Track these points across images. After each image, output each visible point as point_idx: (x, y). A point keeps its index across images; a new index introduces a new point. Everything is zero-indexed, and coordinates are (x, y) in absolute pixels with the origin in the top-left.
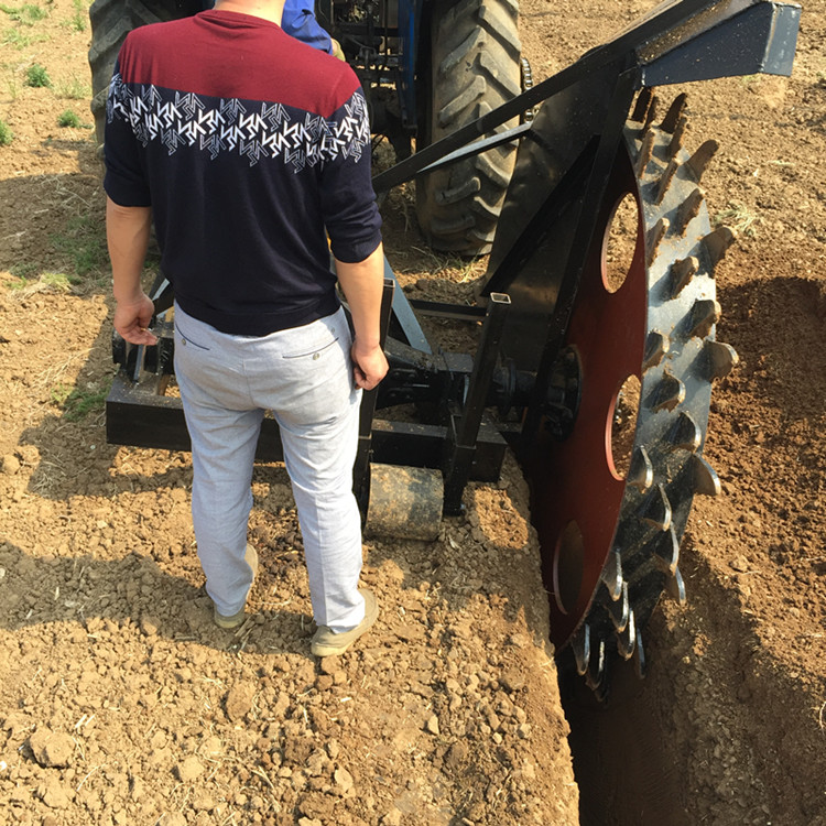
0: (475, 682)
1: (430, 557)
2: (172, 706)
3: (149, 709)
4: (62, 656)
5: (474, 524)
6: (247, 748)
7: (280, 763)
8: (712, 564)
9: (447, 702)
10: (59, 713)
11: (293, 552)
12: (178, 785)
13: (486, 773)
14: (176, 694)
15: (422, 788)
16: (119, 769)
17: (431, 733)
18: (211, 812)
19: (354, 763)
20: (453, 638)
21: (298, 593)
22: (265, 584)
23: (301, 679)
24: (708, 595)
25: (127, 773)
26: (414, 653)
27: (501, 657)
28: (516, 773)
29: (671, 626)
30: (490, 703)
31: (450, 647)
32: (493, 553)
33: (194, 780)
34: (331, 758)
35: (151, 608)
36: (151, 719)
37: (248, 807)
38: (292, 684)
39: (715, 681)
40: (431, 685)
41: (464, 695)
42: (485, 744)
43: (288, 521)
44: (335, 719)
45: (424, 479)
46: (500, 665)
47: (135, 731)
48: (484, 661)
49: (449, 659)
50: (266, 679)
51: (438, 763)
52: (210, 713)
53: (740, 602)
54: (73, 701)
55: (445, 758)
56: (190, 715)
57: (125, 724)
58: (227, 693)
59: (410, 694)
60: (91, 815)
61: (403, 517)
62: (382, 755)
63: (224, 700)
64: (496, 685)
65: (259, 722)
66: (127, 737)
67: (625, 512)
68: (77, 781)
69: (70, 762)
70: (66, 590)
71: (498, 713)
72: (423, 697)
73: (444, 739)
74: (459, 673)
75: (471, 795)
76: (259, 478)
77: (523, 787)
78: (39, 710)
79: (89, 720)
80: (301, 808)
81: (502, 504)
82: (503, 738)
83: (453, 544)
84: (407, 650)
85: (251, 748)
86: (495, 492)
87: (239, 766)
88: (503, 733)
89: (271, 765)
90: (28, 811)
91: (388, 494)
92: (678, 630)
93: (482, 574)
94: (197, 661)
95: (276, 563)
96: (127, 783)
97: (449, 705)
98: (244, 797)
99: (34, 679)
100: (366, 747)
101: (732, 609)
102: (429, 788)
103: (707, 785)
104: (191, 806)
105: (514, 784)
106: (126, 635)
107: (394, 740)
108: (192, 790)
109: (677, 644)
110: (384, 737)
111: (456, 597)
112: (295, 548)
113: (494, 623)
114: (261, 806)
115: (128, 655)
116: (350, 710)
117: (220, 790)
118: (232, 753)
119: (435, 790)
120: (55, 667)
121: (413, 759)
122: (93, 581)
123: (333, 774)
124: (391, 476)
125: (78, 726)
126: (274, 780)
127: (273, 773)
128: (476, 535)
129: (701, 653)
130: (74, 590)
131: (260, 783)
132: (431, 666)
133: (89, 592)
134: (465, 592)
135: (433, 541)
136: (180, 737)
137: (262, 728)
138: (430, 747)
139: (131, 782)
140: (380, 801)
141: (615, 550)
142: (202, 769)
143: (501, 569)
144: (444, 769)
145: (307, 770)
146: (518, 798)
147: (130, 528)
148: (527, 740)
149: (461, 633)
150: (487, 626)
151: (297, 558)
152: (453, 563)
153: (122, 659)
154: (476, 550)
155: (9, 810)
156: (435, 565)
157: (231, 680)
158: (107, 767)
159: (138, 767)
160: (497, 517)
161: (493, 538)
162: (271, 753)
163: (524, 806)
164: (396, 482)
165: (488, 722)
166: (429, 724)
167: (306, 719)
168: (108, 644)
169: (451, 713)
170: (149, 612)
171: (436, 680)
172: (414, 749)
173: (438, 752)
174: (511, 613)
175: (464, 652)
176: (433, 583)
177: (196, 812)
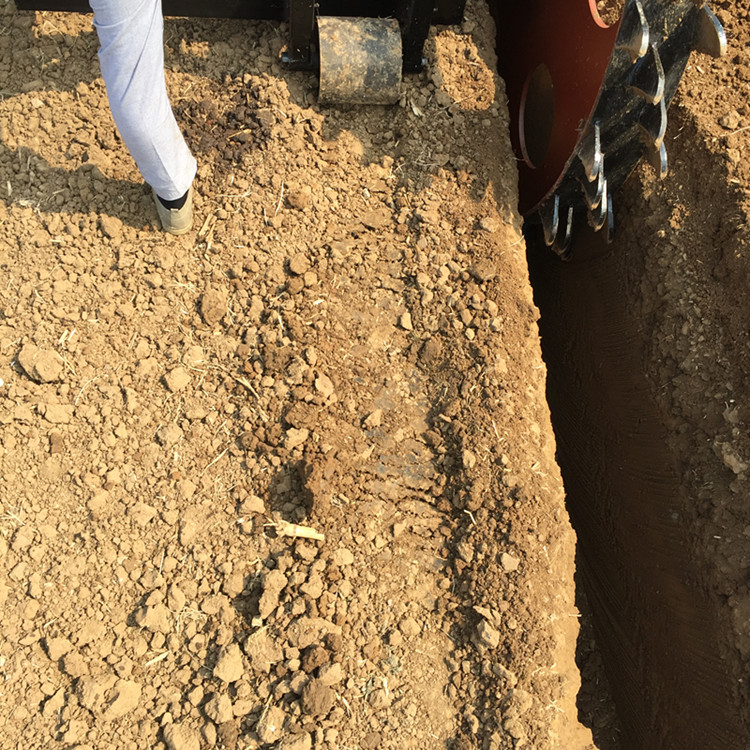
0: (445, 272)
1: (392, 125)
2: (149, 313)
3: (128, 319)
4: (30, 263)
5: (437, 84)
6: (228, 355)
7: (262, 371)
8: (699, 122)
9: (419, 297)
10: (40, 328)
11: (245, 131)
12: (169, 395)
13: (460, 369)
14: (151, 301)
15: (399, 384)
16: (111, 382)
17: (405, 329)
18: (204, 421)
19: (332, 367)
20: (421, 224)
21: (257, 181)
22: (221, 172)
23: (272, 280)
24: (691, 159)
25: (119, 385)
26: (382, 244)
27: (471, 244)
28: (489, 370)
29: (647, 194)
30: (461, 297)
31: (418, 234)
32: (458, 119)
33: (183, 389)
34: (310, 365)
35: (108, 206)
36: (132, 328)
37: (237, 415)
38: (263, 286)
39: (690, 257)
40: (401, 278)
41: (435, 289)
42: (458, 341)
43: (235, 91)
44: (310, 323)
45: (379, 34)
46: (470, 252)
47: (118, 341)
48: (453, 248)
49: (419, 250)
50: (237, 280)
51: (413, 358)
52: (188, 318)
53: (727, 170)
54: (51, 313)
55: (420, 354)
56: (168, 321)
57: (107, 336)
58: (201, 296)
59: (381, 290)
60: (93, 428)
61: (359, 82)
62: (359, 354)
63: (199, 304)
64: (466, 276)
65: (236, 327)
66: (112, 348)
67: (610, 80)
68: (74, 396)
69: (62, 377)
70: (17, 184)
71: (470, 308)
72: (395, 292)
73: (418, 335)
74: (429, 265)
75: (446, 390)
76: (196, 35)
77: (496, 383)
78: (21, 323)
79: (72, 334)
80: (287, 419)
81: (467, 53)
82: (476, 334)
83: (416, 111)
84: (375, 241)
85: (232, 355)
86: (459, 37)
87: (224, 375)
88: (476, 329)
89: (253, 374)
90: (35, 429)
91: (340, 57)
92: (654, 199)
93: (448, 146)
94: (165, 265)
95: (228, 145)
96: (120, 395)
97: (421, 300)
98: (233, 406)
99: (9, 288)
100: (342, 349)
101: (717, 178)
102: (406, 384)
103: (671, 357)
104: (185, 416)
105: (487, 381)
106: (89, 237)
107: (370, 339)
108: (183, 400)
109: (651, 213)
110: (359, 338)
111: (421, 175)
112: (247, 126)
113: (463, 203)
114: (250, 415)
115: (95, 259)
116: (324, 313)
117: (209, 399)
118: (215, 360)
119: (411, 385)
120: (26, 276)
121: (389, 356)
122: (43, 173)
123: (314, 382)
124: (341, 35)
125: (62, 341)
126: (259, 389)
127: (257, 383)
128: (441, 98)
129: (678, 227)
130: (26, 183)
131: (246, 393)
132: (400, 256)
133: (42, 187)
134: (431, 169)
135: (393, 106)
136: (163, 346)
137: (240, 333)
138: (404, 343)
139: (124, 393)
140: (361, 401)
141: (594, 123)
142: (189, 379)
143: (468, 139)
144: (419, 364)
145: (289, 381)
146: (491, 394)
147: (68, 107)
148: (498, 332)
149: (429, 219)
150: (455, 208)
151: (250, 139)
152: (416, 135)
153: (90, 265)
154: (440, 117)
155: (16, 428)
156: (398, 136)
157: (202, 282)
158: (99, 381)
159: (128, 379)
160: (463, 71)
161: (458, 100)
162: (252, 361)
163: (497, 401)
164: (348, 43)
165: (460, 318)
166: (403, 321)
167: (281, 325)
168: (72, 248)
169: (423, 308)
170: (107, 211)
171: (406, 273)
172: (389, 346)
173: (412, 348)
174: (480, 192)
175: (433, 240)
176: (396, 158)
177: (190, 420)
